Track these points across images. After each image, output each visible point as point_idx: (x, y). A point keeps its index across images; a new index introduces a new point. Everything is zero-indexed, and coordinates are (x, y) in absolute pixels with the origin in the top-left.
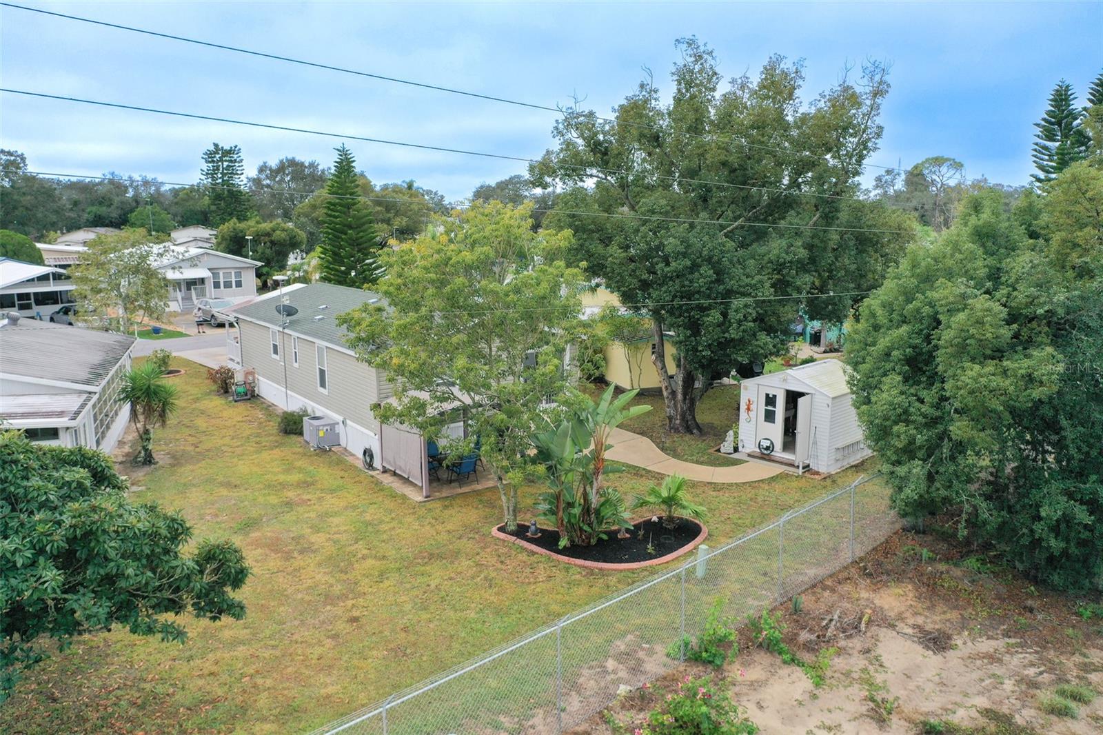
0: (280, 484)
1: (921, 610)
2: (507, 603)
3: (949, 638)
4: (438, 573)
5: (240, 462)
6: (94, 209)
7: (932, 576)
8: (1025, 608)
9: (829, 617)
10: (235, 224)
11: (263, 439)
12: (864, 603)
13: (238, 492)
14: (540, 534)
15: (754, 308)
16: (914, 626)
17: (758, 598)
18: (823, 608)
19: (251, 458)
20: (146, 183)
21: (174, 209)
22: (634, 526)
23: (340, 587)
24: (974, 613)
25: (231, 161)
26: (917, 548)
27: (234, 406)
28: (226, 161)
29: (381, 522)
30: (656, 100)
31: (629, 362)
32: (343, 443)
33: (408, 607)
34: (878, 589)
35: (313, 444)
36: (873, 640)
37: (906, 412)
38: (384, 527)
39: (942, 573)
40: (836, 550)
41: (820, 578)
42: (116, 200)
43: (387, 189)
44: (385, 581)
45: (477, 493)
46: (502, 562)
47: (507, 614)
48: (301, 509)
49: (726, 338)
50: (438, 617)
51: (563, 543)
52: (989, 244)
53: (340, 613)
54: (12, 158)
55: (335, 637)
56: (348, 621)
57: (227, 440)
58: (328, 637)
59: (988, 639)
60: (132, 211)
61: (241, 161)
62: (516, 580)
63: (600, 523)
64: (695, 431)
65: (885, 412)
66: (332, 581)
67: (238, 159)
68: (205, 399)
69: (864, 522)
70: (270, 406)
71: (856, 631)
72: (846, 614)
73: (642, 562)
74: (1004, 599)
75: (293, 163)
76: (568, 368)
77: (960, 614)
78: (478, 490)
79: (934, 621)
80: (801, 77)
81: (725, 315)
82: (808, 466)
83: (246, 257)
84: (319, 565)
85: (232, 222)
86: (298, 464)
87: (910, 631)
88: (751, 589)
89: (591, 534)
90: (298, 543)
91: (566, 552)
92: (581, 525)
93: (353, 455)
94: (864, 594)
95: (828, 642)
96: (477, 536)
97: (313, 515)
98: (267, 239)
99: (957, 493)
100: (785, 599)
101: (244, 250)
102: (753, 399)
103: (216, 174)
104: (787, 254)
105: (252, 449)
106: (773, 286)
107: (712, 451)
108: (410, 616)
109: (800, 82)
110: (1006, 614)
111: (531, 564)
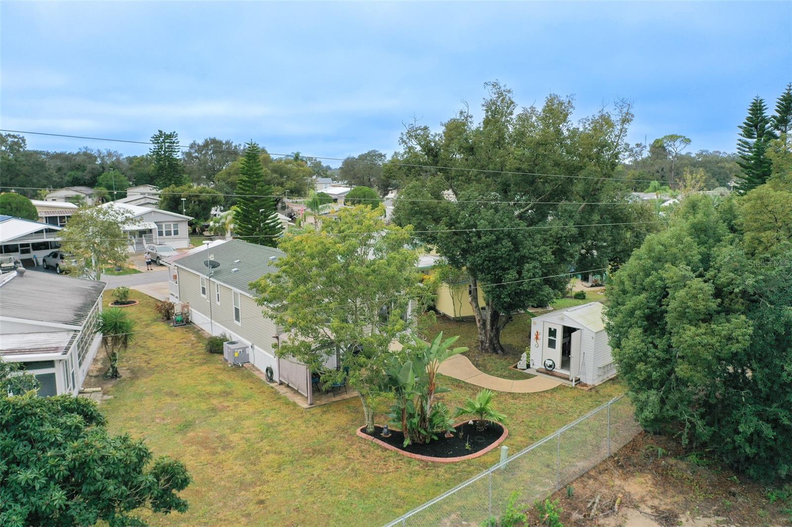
0: (208, 393)
1: (657, 495)
2: (367, 489)
3: (676, 516)
4: (319, 465)
5: (179, 376)
6: (72, 173)
7: (665, 469)
8: (730, 492)
9: (592, 501)
10: (173, 188)
11: (195, 357)
12: (618, 489)
13: (178, 400)
14: (390, 435)
15: (540, 269)
16: (652, 507)
17: (543, 485)
18: (589, 493)
19: (187, 372)
20: (110, 154)
21: (129, 173)
22: (456, 428)
23: (251, 476)
24: (694, 497)
25: (171, 143)
26: (655, 446)
27: (174, 331)
28: (167, 142)
29: (279, 424)
30: (471, 122)
31: (453, 298)
32: (251, 360)
33: (298, 492)
34: (627, 478)
35: (231, 361)
36: (623, 518)
37: (645, 354)
38: (281, 428)
39: (672, 465)
40: (598, 447)
41: (586, 470)
42: (89, 167)
43: (281, 161)
44: (282, 472)
45: (346, 401)
46: (364, 457)
47: (368, 498)
48: (222, 414)
49: (521, 290)
50: (319, 500)
51: (407, 442)
52: (703, 236)
53: (251, 497)
54: (16, 140)
55: (248, 515)
56: (256, 503)
57: (169, 358)
58: (243, 516)
59: (703, 517)
60: (99, 175)
61: (178, 142)
62: (374, 470)
63: (432, 427)
64: (499, 352)
65: (630, 355)
66: (245, 471)
67: (176, 141)
68: (154, 325)
69: (618, 424)
70: (199, 331)
71: (611, 511)
72: (604, 498)
73: (462, 457)
74: (716, 486)
75: (214, 141)
76: (410, 317)
77: (684, 498)
78: (347, 399)
79: (665, 503)
80: (572, 107)
81: (519, 273)
82: (579, 380)
83: (181, 213)
84: (236, 458)
85: (171, 187)
86: (220, 377)
87: (649, 511)
88: (538, 478)
89: (426, 436)
90: (221, 441)
91: (409, 449)
92: (419, 430)
93: (259, 370)
94: (617, 482)
95: (592, 520)
96: (346, 436)
97: (231, 419)
98: (196, 199)
99: (681, 413)
100: (562, 486)
101: (180, 206)
102: (540, 331)
103: (160, 151)
104: (563, 231)
105: (188, 365)
106: (554, 253)
107: (511, 367)
108: (300, 500)
109: (571, 110)
110: (716, 498)
111: (384, 458)
